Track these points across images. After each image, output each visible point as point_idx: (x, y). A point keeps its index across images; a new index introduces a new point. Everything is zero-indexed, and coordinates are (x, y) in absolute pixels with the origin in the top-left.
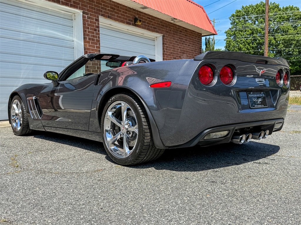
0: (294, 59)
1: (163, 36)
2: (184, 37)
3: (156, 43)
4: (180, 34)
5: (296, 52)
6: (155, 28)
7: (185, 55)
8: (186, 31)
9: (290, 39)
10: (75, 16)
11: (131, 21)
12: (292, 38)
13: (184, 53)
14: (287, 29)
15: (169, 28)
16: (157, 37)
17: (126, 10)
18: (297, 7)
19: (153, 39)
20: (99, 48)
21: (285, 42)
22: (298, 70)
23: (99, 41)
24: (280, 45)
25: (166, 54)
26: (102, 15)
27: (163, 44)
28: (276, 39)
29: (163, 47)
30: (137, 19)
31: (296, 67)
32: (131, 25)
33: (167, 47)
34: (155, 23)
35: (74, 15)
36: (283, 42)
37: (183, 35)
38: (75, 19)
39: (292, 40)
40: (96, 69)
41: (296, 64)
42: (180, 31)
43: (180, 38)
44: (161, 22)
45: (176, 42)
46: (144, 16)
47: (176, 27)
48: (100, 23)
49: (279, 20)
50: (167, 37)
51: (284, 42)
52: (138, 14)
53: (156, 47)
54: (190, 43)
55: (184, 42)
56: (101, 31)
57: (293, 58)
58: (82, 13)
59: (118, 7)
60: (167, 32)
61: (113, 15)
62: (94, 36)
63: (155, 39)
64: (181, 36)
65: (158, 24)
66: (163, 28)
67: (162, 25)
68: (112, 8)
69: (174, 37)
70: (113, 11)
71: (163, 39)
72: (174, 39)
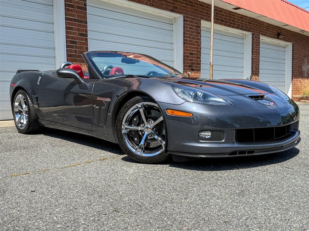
1: (293, 45)
2: (306, 43)
3: (286, 50)
4: (304, 41)
6: (289, 39)
7: (306, 58)
10: (246, 36)
11: (276, 35)
13: (305, 57)
15: (297, 37)
16: (287, 45)
17: (273, 28)
19: (284, 47)
20: (259, 57)
23: (259, 53)
25: (295, 59)
26: (262, 34)
27: (293, 50)
29: (293, 52)
30: (280, 34)
32: (275, 38)
33: (295, 53)
34: (289, 35)
35: (245, 35)
37: (306, 42)
38: (246, 39)
40: (257, 72)
42: (304, 39)
43: (303, 45)
44: (292, 34)
45: (301, 48)
46: (283, 31)
47: (301, 36)
48: (260, 40)
50: (295, 45)
52: (279, 30)
53: (286, 52)
55: (306, 47)
56: (261, 45)
58: (251, 35)
59: (269, 27)
60: (296, 41)
61: (266, 33)
62: (257, 50)
63: (286, 47)
64: (304, 43)
65: (290, 35)
66: (293, 38)
67: (293, 36)
68: (267, 28)
69: (300, 44)
70: (267, 30)
71: (293, 46)
72: (300, 46)
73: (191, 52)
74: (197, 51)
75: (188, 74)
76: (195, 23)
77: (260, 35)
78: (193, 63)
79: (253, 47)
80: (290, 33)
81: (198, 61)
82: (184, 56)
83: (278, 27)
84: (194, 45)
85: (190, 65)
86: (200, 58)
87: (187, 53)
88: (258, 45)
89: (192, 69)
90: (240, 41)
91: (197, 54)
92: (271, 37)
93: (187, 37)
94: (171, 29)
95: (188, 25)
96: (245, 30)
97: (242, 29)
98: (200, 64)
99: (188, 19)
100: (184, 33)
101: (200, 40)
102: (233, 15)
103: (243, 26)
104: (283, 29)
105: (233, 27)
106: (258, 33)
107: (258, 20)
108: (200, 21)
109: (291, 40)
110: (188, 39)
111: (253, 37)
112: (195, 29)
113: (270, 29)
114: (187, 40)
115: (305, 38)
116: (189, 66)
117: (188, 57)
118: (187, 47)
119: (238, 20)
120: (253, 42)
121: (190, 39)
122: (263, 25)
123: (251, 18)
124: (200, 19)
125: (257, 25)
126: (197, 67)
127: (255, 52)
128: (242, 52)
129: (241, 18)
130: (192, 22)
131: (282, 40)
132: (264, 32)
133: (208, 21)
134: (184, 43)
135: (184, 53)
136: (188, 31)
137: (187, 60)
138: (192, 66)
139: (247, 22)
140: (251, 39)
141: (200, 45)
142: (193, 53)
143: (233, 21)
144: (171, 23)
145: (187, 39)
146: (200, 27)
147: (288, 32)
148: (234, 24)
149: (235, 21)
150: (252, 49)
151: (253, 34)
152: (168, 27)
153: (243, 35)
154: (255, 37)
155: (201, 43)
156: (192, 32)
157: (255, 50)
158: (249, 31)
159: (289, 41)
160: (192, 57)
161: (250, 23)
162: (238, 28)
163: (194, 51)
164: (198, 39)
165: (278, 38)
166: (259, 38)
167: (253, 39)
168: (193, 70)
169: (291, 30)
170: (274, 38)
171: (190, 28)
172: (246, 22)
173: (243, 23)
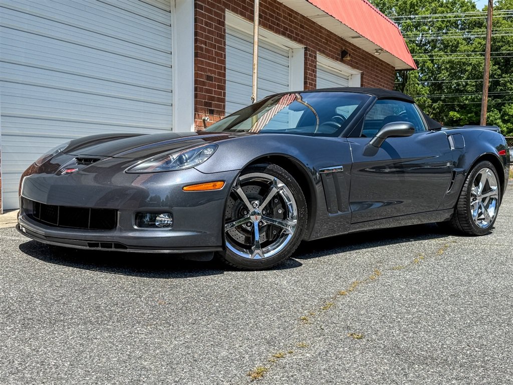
0: (467, 99)
1: (362, 75)
3: (351, 83)
4: (377, 69)
5: (471, 86)
6: (357, 63)
8: (382, 64)
9: (460, 62)
10: (292, 52)
11: (338, 55)
12: (464, 60)
14: (456, 43)
15: (368, 61)
16: (352, 75)
17: (336, 40)
18: (471, 1)
19: (347, 78)
21: (452, 68)
22: (473, 120)
24: (443, 72)
26: (319, 50)
27: (362, 85)
28: (435, 61)
30: (347, 53)
31: (469, 115)
34: (357, 55)
35: (291, 50)
36: (448, 66)
37: (379, 70)
38: (292, 56)
39: (464, 64)
41: (470, 109)
42: (377, 66)
43: (376, 76)
44: (363, 54)
45: (373, 82)
46: (349, 47)
47: (373, 60)
48: (317, 61)
49: (440, 25)
50: (365, 75)
51: (450, 66)
52: (344, 45)
54: (385, 83)
55: (380, 81)
56: (318, 73)
57: (464, 98)
58: (303, 51)
59: (330, 37)
60: (366, 67)
61: (326, 49)
62: (312, 80)
63: (349, 78)
64: (377, 73)
65: (359, 56)
66: (363, 62)
67: (363, 58)
68: (326, 39)
69: (372, 74)
70: (326, 44)
71: (362, 78)
72: (372, 78)
73: (209, 74)
74: (219, 74)
75: (204, 120)
76: (216, 14)
77: (318, 52)
78: (212, 99)
79: (305, 73)
80: (359, 53)
81: (220, 94)
82: (196, 82)
83: (342, 39)
84: (214, 59)
85: (206, 101)
86: (223, 88)
87: (201, 76)
88: (314, 71)
89: (210, 109)
90: (283, 61)
91: (219, 80)
92: (333, 57)
93: (202, 42)
94: (168, 23)
95: (203, 15)
96: (295, 40)
97: (290, 37)
98: (223, 101)
99: (202, 4)
100: (196, 34)
101: (224, 50)
102: (277, 8)
103: (292, 32)
104: (350, 43)
105: (277, 31)
106: (314, 47)
107: (314, 23)
108: (224, 13)
109: (360, 65)
110: (204, 46)
111: (306, 54)
112: (216, 28)
113: (331, 42)
114: (201, 49)
115: (379, 63)
116: (206, 104)
117: (204, 84)
118: (202, 62)
119: (285, 17)
120: (306, 64)
121: (206, 46)
122: (321, 32)
123: (303, 17)
124: (223, 7)
125: (312, 32)
126: (219, 106)
127: (309, 85)
128: (286, 83)
129: (290, 15)
130: (210, 11)
131: (347, 64)
132: (322, 46)
133: (238, 13)
134: (196, 55)
135: (196, 75)
136: (204, 29)
137: (201, 89)
138: (210, 105)
139: (298, 25)
140: (304, 59)
141: (224, 62)
142: (212, 77)
143: (276, 19)
144: (168, 9)
145: (202, 45)
146: (223, 24)
147: (356, 51)
148: (278, 25)
149: (279, 20)
150: (305, 78)
151: (306, 49)
152: (160, 16)
153: (288, 49)
154: (310, 55)
155: (225, 58)
156: (209, 32)
157: (309, 80)
158: (300, 42)
159: (358, 68)
160: (211, 85)
161: (302, 27)
162: (284, 34)
163: (214, 72)
164: (220, 48)
165: (342, 61)
166: (315, 57)
167: (306, 59)
168: (212, 112)
169: (360, 47)
170: (337, 59)
171: (207, 24)
172: (296, 23)
173: (291, 26)
